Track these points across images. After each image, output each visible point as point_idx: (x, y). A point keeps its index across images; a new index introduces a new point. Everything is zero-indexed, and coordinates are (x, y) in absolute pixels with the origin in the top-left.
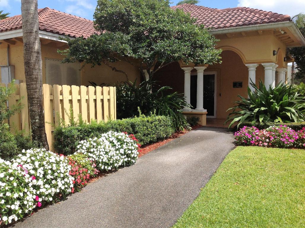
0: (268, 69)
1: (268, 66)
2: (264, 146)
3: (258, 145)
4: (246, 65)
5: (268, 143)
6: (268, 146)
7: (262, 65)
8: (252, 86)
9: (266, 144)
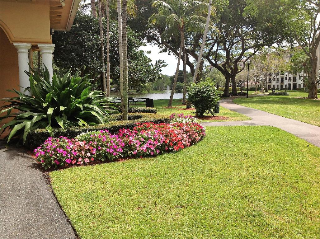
0: (47, 53)
1: (46, 49)
2: (85, 164)
3: (76, 165)
4: (15, 44)
5: (90, 158)
6: (91, 163)
7: (39, 46)
8: (28, 74)
9: (87, 160)
